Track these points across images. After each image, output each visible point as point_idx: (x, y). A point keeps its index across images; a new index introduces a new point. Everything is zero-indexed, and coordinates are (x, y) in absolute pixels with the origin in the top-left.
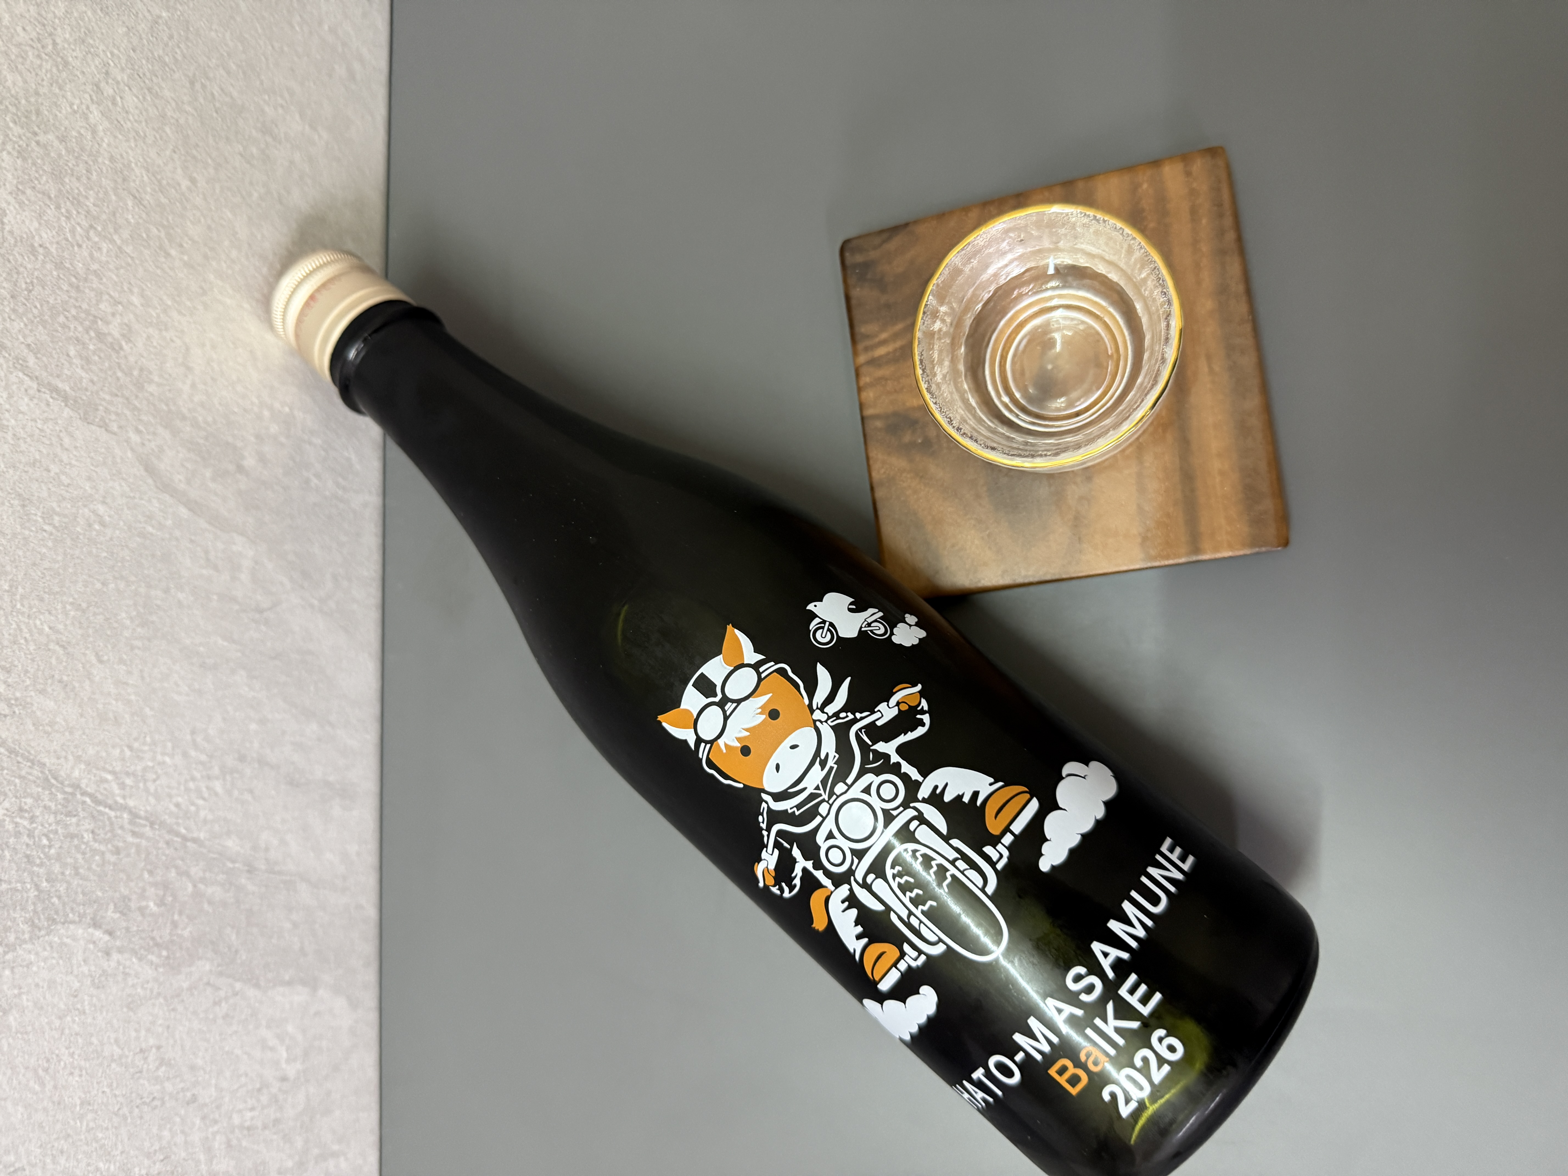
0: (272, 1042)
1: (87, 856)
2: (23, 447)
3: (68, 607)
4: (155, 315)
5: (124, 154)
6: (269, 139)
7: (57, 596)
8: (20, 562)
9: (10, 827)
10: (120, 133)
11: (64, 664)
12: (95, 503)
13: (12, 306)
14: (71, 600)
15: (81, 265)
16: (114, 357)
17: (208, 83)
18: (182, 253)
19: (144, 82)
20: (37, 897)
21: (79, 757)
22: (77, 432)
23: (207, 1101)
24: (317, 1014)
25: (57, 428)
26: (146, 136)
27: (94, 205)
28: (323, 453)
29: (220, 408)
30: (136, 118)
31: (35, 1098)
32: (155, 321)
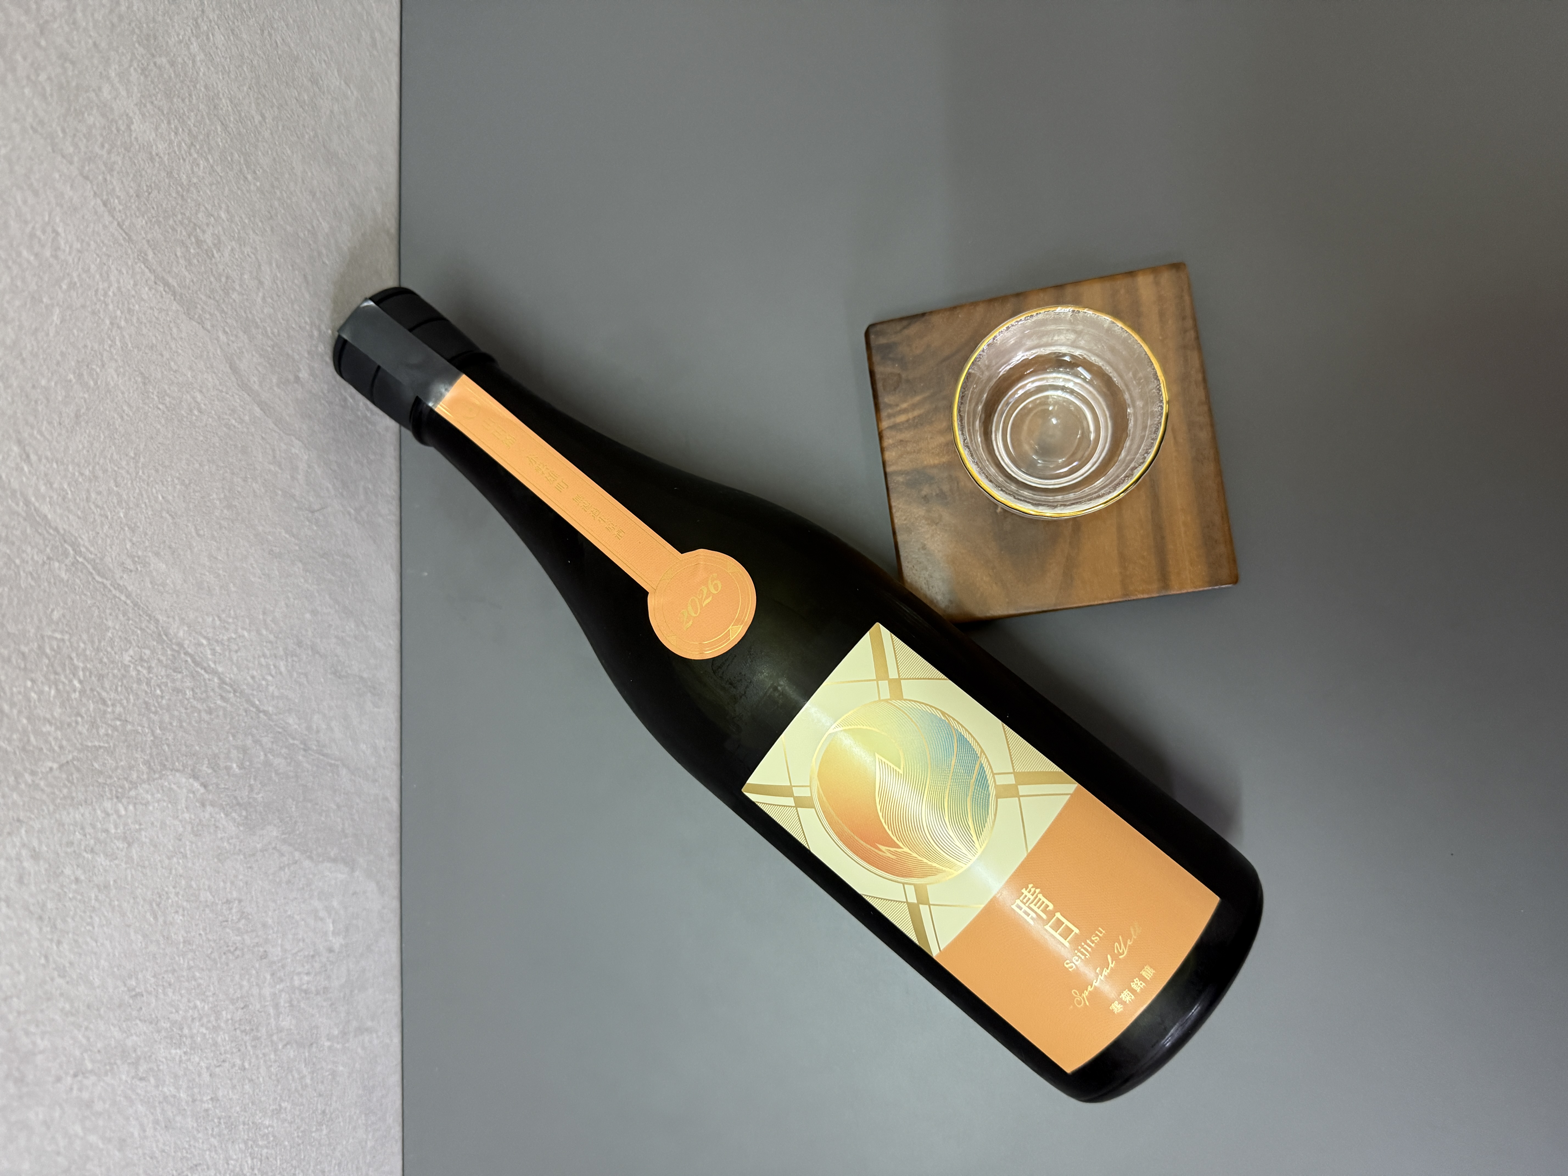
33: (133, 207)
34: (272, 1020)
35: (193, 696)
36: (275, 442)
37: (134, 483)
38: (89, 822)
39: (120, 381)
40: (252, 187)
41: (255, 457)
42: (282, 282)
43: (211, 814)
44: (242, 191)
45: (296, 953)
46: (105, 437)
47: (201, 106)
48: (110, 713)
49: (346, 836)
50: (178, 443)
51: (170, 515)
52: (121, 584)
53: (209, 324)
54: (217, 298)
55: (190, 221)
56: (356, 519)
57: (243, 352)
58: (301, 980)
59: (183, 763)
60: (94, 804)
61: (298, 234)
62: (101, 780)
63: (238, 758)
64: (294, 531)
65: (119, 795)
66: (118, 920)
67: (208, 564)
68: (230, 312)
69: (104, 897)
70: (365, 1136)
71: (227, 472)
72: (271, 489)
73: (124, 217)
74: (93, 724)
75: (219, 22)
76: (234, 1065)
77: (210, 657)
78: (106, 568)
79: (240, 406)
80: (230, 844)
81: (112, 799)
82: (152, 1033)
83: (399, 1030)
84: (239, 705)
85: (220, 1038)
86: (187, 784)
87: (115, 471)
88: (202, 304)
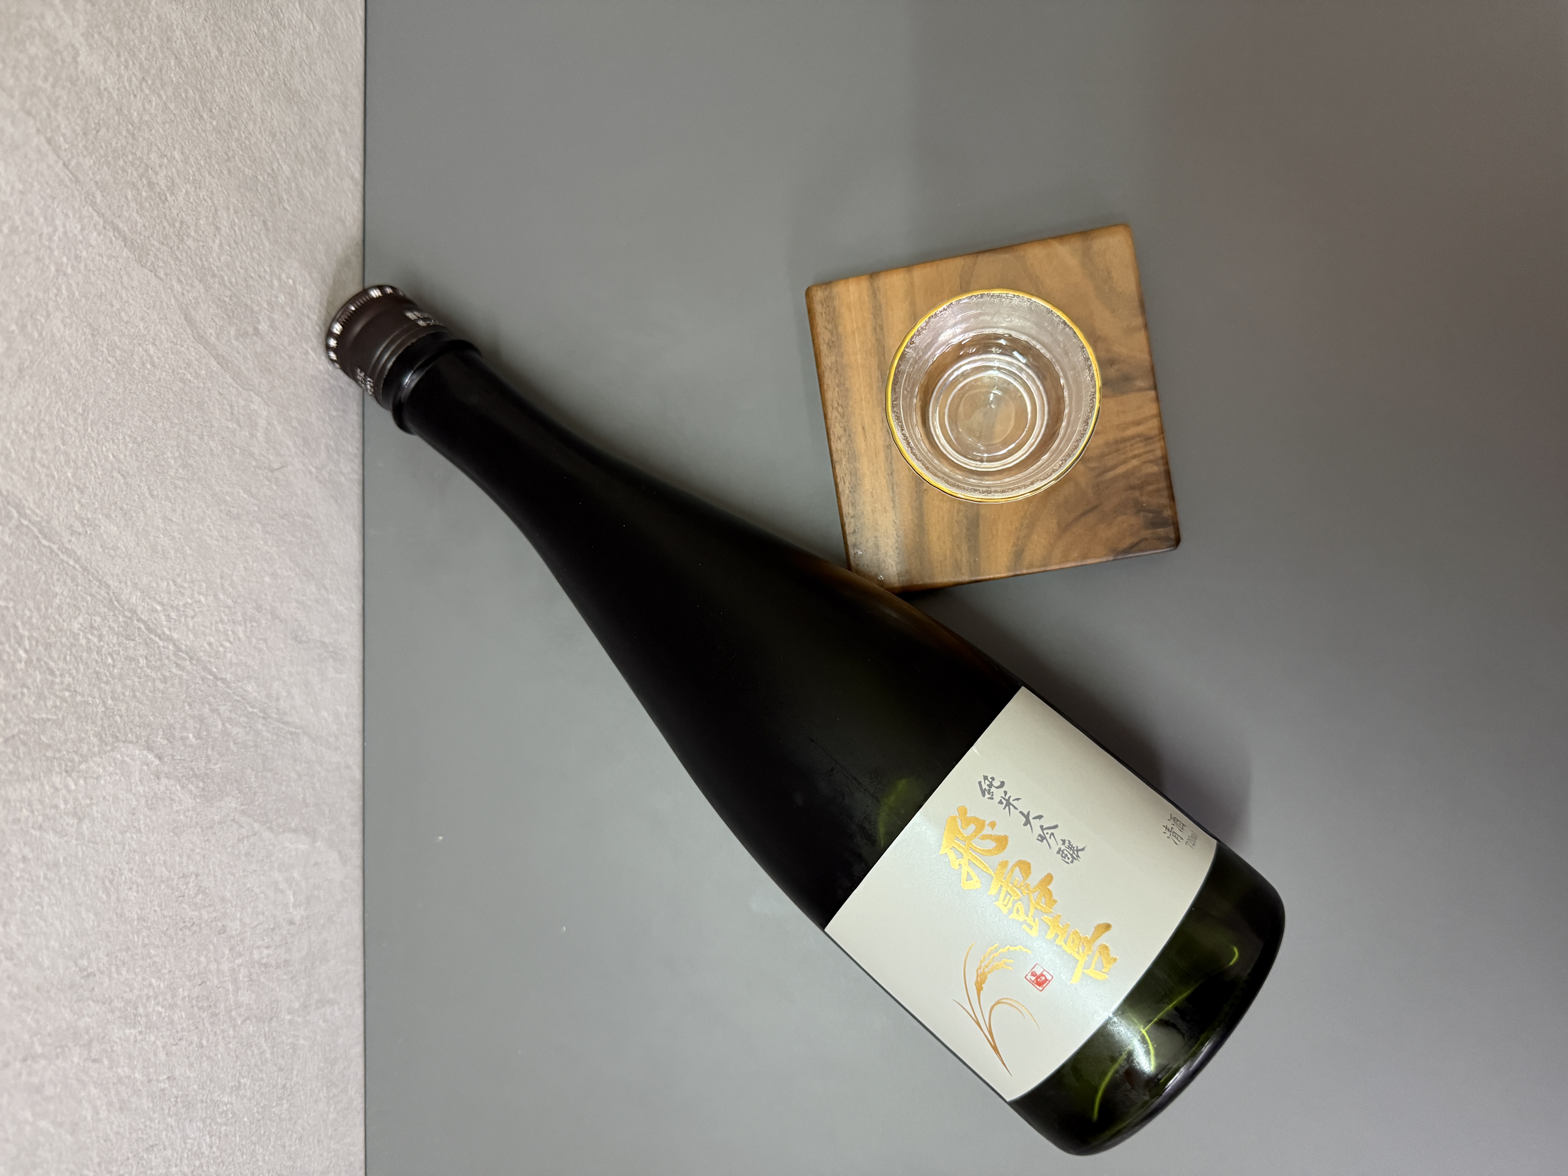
0: (283, 886)
1: (142, 680)
2: (93, 279)
3: (128, 439)
5: (168, 15)
7: (119, 427)
8: (91, 388)
9: (83, 642)
11: (124, 492)
12: (147, 343)
13: (84, 142)
14: (129, 432)
15: (135, 114)
16: (161, 205)
20: (104, 712)
21: (136, 584)
22: (134, 272)
23: (234, 933)
24: (316, 864)
25: (118, 266)
27: (146, 59)
29: (242, 271)
31: (103, 907)
33: (81, 145)
34: (231, 996)
37: (83, 441)
38: (36, 798)
39: (67, 332)
41: (211, 413)
42: (240, 229)
43: (166, 786)
45: (256, 926)
46: (51, 393)
48: (58, 684)
49: (307, 806)
50: (129, 399)
51: (123, 475)
52: (69, 548)
53: (162, 272)
54: (171, 245)
55: (141, 162)
56: (317, 477)
57: (198, 303)
58: (261, 953)
60: (42, 778)
61: (256, 177)
62: (49, 754)
63: (195, 728)
64: (254, 490)
65: (69, 769)
66: (69, 898)
67: (162, 526)
68: (185, 260)
69: (53, 875)
70: (326, 1109)
71: (181, 429)
72: (229, 447)
73: (70, 156)
74: (41, 696)
76: (192, 1043)
77: (164, 623)
78: (53, 532)
80: (187, 817)
81: (61, 773)
82: (106, 1014)
83: (361, 1001)
84: (195, 673)
86: (141, 756)
87: (62, 428)
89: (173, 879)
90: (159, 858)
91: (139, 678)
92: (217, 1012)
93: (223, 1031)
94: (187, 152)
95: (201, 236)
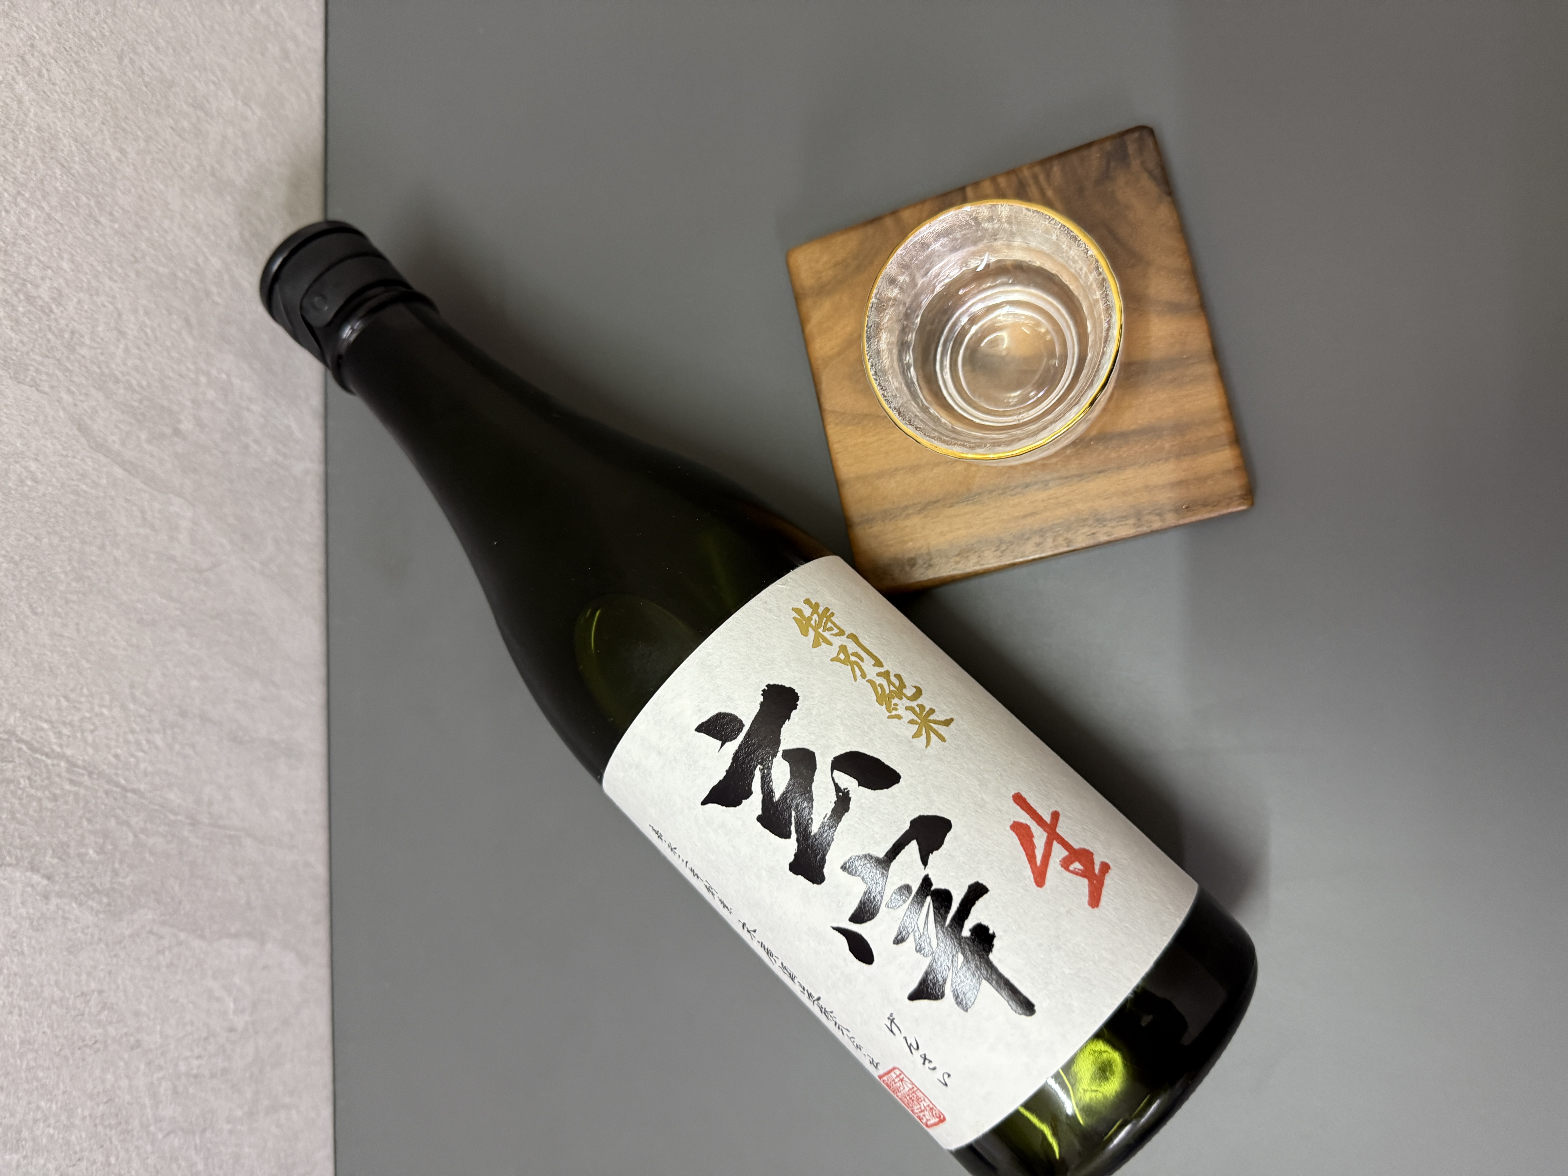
4: (85, 280)
6: (200, 113)
10: (48, 105)
17: (135, 58)
18: (114, 220)
19: (71, 55)
26: (74, 107)
28: (262, 420)
30: (63, 90)
32: (85, 286)
34: (149, 1110)
35: (30, 785)
36: (146, 503)
40: (108, 231)
42: (153, 330)
43: (57, 905)
44: (93, 237)
47: (31, 150)
54: (58, 357)
57: (97, 412)
59: (16, 857)
63: (96, 843)
75: (58, 55)
76: (95, 1162)
77: (54, 740)
79: (94, 469)
80: (86, 934)
85: (73, 1137)
88: (36, 365)
89: (68, 999)
90: (49, 979)
91: (20, 799)
92: (130, 1128)
93: (137, 1148)
94: (80, 260)
95: (98, 343)
